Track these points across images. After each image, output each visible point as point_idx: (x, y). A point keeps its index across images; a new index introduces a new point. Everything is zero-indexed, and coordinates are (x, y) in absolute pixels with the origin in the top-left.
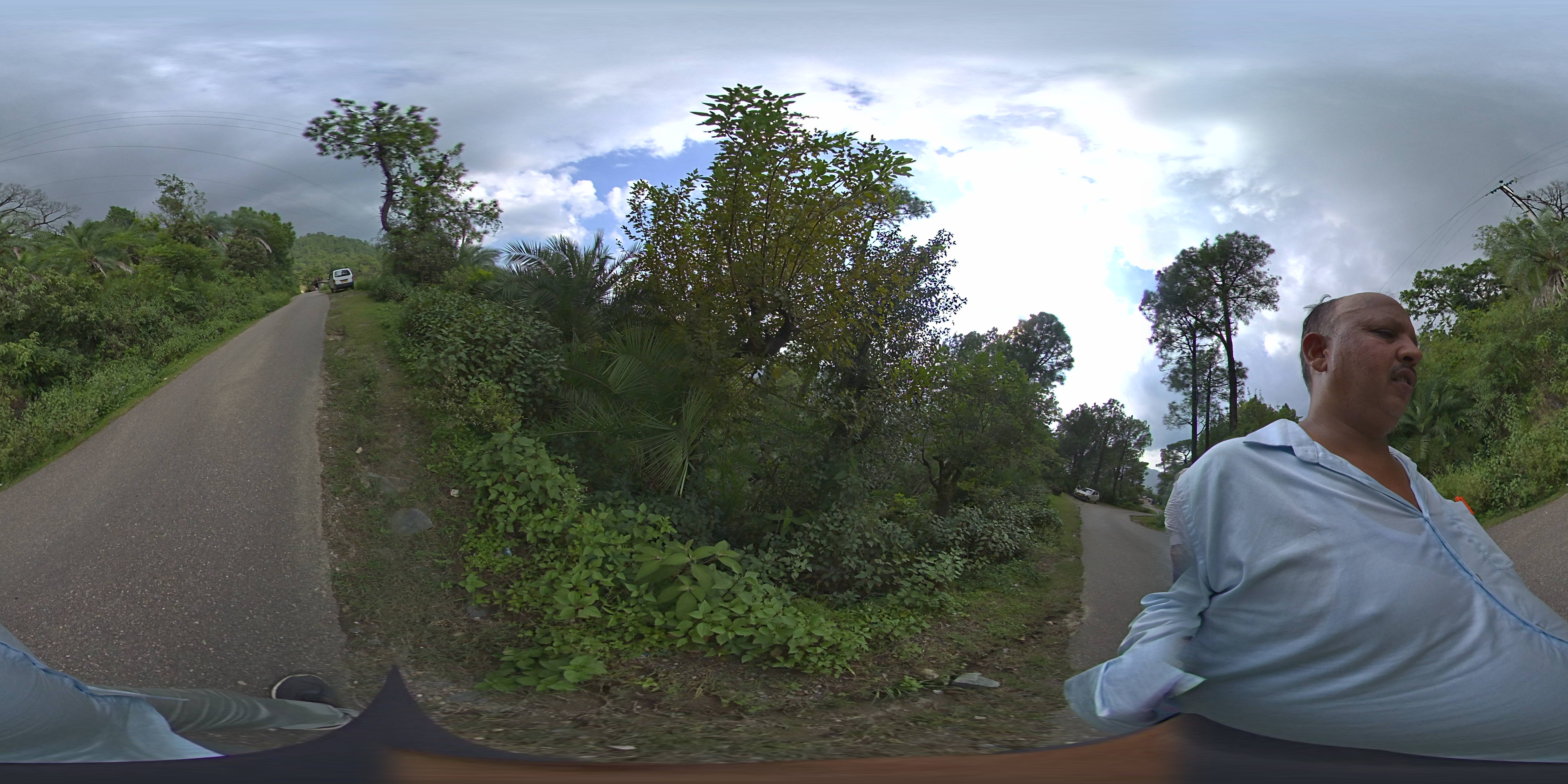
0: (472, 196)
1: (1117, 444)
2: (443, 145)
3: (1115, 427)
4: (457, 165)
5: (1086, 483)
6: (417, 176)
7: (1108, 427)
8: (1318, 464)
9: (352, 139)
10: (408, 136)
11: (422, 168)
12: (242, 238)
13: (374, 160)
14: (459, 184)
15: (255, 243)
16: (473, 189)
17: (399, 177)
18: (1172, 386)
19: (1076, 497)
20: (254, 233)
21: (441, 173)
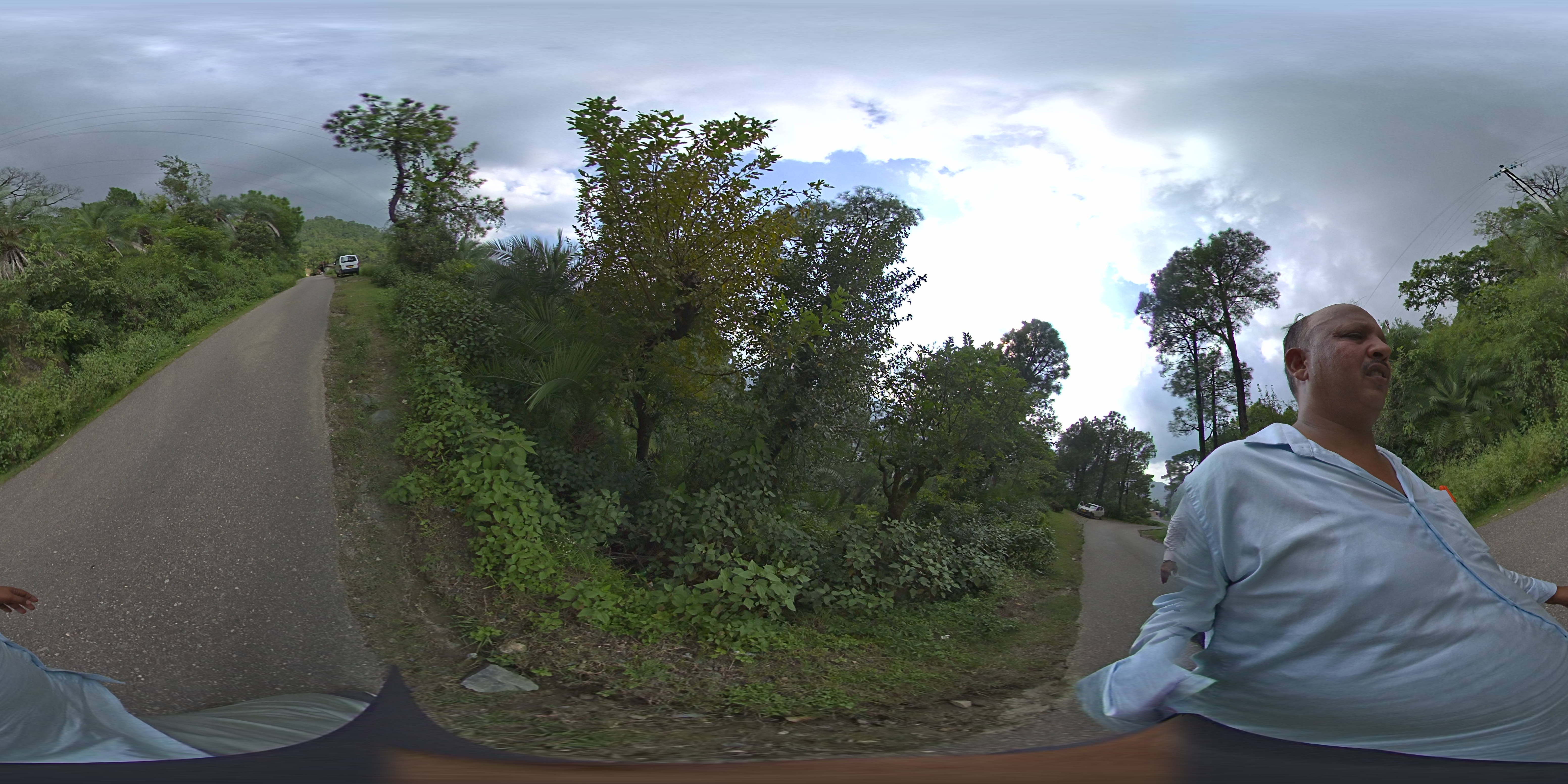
0: (479, 193)
1: (1119, 458)
2: (458, 143)
3: (1117, 440)
4: (469, 162)
5: (1089, 499)
6: (429, 171)
7: (1110, 440)
8: (1313, 458)
9: (370, 133)
10: (426, 132)
11: (435, 163)
12: (250, 221)
13: (390, 153)
14: (469, 181)
15: (264, 226)
16: (482, 186)
17: (411, 171)
18: (1174, 393)
19: (1079, 514)
20: (263, 216)
21: (453, 169)
